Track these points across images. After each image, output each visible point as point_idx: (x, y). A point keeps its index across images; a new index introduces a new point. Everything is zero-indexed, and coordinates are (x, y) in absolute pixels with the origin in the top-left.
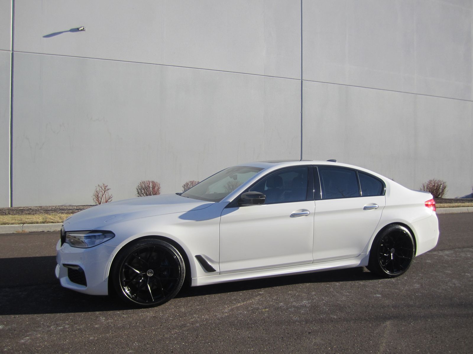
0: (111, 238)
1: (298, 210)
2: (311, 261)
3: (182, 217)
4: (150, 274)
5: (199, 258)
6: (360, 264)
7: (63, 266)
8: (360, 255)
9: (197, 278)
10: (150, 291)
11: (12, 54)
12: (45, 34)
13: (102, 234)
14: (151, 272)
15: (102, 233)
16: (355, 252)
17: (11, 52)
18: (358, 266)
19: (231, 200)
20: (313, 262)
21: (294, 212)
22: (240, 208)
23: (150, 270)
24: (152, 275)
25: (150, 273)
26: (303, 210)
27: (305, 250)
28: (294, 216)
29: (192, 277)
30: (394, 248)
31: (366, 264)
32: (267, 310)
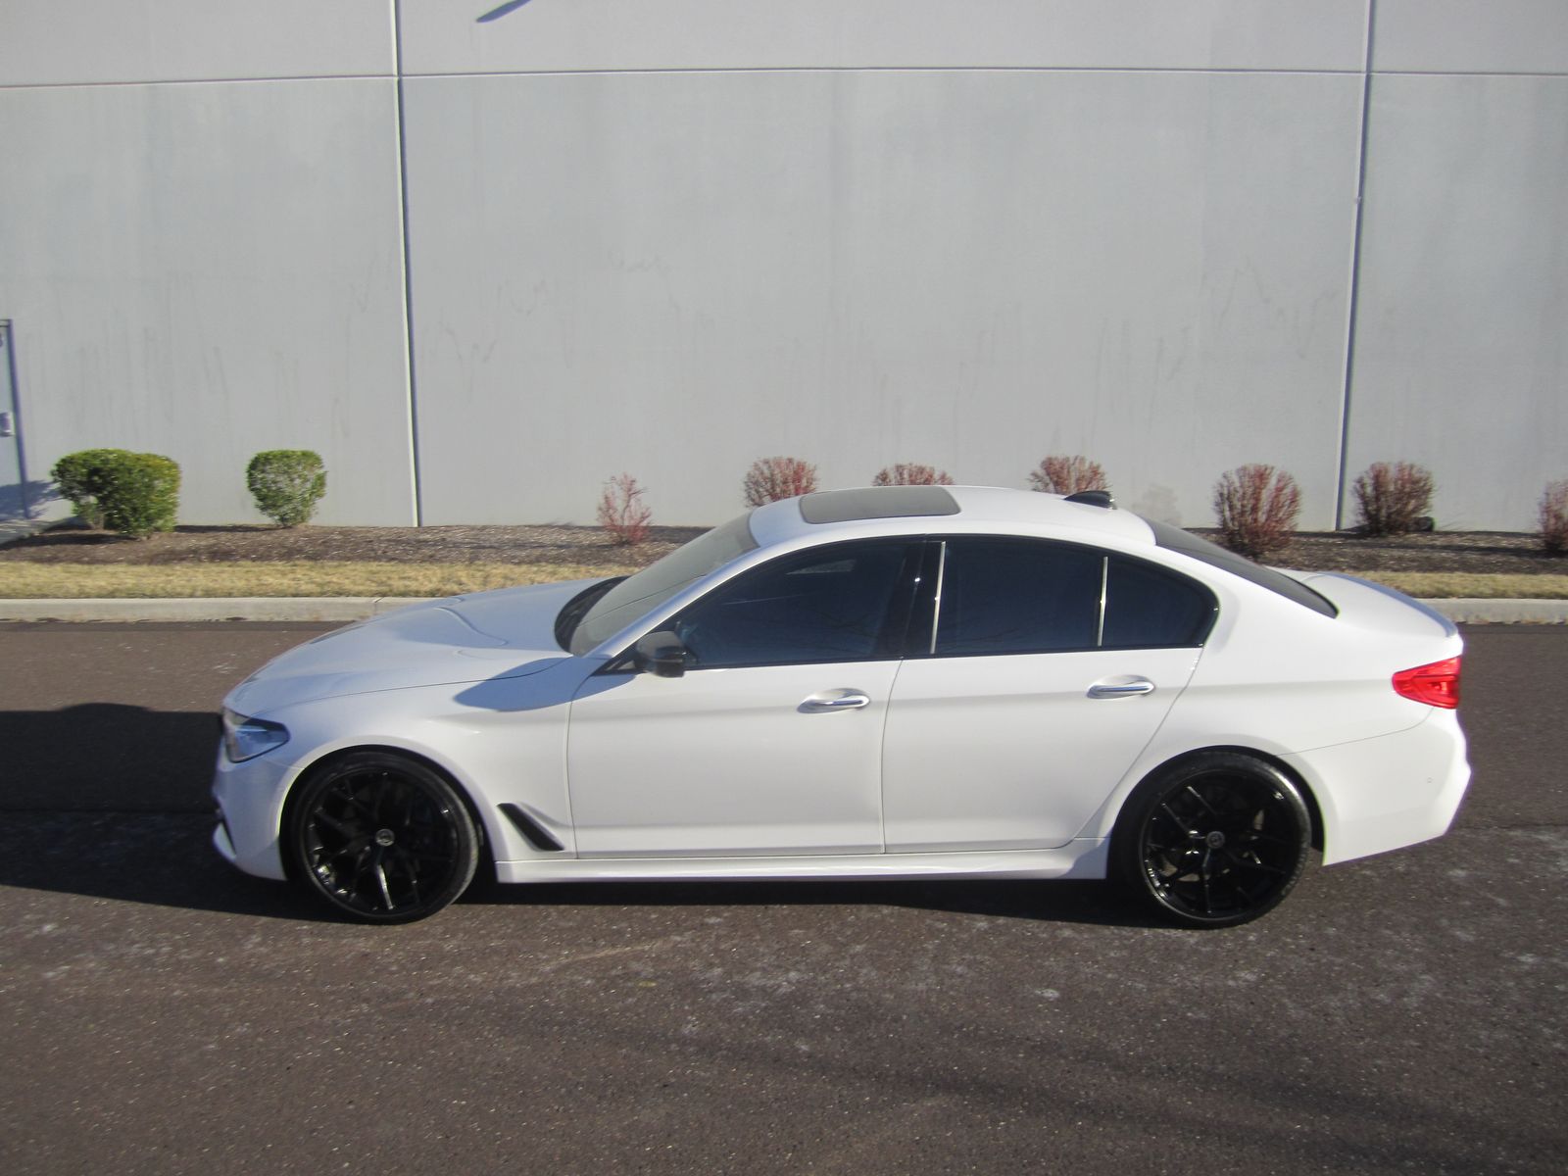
0: (278, 744)
1: (829, 692)
2: (879, 846)
3: (464, 698)
4: (384, 839)
5: (510, 810)
6: (1071, 871)
8: (1072, 844)
9: (511, 864)
10: (384, 886)
11: (400, 83)
12: (483, 11)
13: (264, 730)
14: (386, 835)
15: (265, 728)
16: (1054, 832)
17: (396, 79)
18: (1067, 877)
19: (614, 653)
20: (889, 850)
21: (815, 697)
23: (384, 831)
24: (390, 843)
26: (849, 692)
27: (852, 811)
28: (811, 707)
29: (495, 859)
30: (1222, 832)
31: (1098, 874)
32: (652, 985)
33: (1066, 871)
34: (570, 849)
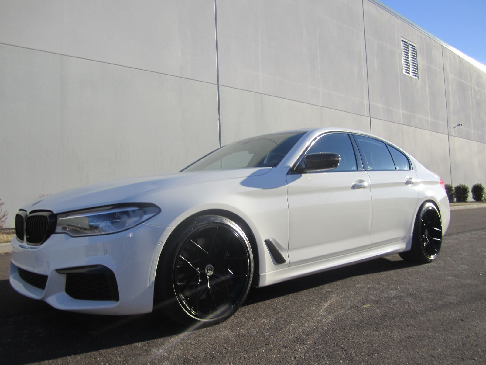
1: (357, 181)
3: (244, 183)
4: (209, 272)
5: (268, 243)
8: (406, 237)
9: (265, 274)
14: (210, 268)
15: (138, 207)
18: (404, 251)
19: (291, 164)
20: (371, 246)
22: (303, 175)
23: (209, 266)
24: (212, 273)
25: (210, 270)
26: (361, 181)
27: (365, 232)
28: (354, 187)
29: (260, 273)
30: (427, 229)
31: (409, 248)
32: (368, 305)
33: (404, 248)
34: (288, 262)
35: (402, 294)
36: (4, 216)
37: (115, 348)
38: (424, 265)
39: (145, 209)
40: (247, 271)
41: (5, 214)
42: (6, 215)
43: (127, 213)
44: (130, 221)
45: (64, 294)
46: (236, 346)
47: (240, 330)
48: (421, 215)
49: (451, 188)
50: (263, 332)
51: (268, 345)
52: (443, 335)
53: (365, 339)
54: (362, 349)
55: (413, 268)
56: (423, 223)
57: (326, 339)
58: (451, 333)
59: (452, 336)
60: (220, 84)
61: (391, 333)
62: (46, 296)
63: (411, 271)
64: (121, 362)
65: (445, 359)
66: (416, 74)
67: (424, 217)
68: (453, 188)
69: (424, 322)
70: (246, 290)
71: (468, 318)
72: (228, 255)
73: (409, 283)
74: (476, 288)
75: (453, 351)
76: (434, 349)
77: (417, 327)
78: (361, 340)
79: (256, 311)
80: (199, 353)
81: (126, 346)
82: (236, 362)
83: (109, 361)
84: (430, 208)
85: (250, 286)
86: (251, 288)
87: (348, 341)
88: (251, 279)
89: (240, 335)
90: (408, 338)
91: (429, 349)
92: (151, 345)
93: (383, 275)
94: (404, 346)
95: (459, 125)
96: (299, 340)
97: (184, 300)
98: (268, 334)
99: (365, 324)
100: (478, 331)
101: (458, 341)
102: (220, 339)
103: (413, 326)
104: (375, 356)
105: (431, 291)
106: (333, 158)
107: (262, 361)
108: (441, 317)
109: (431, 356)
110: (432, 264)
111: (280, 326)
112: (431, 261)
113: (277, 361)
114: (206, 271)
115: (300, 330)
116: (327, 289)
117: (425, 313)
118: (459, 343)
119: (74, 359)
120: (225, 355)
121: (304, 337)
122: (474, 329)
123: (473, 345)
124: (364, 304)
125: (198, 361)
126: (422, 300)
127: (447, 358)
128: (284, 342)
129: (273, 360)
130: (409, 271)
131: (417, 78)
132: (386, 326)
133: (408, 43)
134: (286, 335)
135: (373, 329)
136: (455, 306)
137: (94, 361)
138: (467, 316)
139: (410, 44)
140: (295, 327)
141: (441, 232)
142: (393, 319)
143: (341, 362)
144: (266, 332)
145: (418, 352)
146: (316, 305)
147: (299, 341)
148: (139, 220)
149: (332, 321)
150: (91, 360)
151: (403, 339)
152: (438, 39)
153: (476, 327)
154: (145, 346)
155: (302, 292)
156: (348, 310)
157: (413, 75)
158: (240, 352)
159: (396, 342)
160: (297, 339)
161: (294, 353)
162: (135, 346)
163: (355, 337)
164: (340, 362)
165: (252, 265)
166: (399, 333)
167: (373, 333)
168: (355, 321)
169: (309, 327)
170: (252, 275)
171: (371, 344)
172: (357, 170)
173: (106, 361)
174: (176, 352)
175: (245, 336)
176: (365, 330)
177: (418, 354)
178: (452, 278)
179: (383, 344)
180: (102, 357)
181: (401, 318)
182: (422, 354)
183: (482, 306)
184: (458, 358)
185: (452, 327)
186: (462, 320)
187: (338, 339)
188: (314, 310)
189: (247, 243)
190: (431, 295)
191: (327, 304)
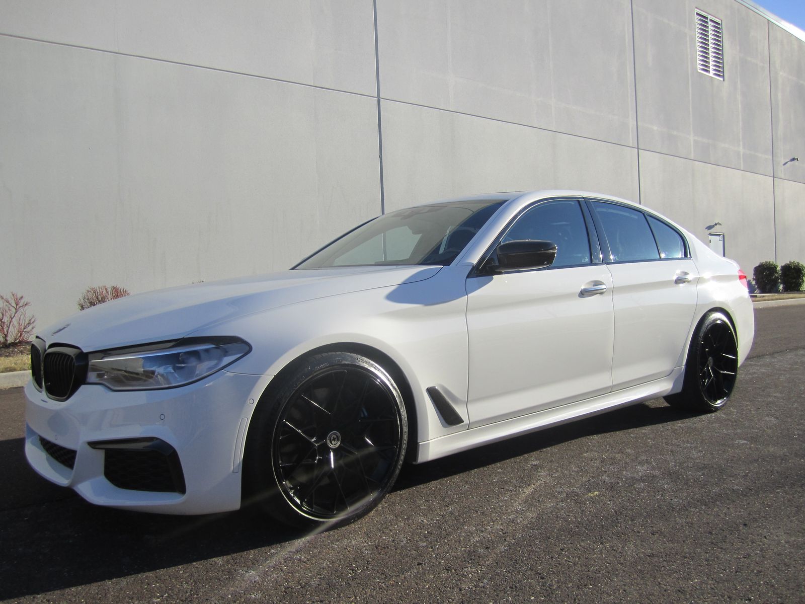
0: (241, 355)
1: (588, 283)
2: (609, 387)
3: (394, 297)
4: (333, 442)
5: (433, 393)
7: (88, 447)
8: (673, 372)
9: (429, 443)
13: (213, 346)
14: (335, 437)
18: (670, 393)
19: (475, 259)
20: (612, 390)
21: (583, 287)
22: (495, 277)
23: (333, 433)
25: (334, 440)
26: (597, 283)
27: (601, 366)
28: (583, 294)
29: (419, 442)
30: (712, 357)
31: (679, 389)
32: (597, 493)
33: (670, 390)
34: (466, 421)
35: (656, 473)
36: (29, 323)
37: (180, 567)
38: (703, 417)
39: (225, 346)
40: (397, 440)
41: (30, 320)
42: (33, 323)
43: (196, 354)
44: (202, 368)
45: (102, 478)
46: (370, 567)
47: (381, 537)
48: (701, 334)
49: (775, 267)
50: (417, 541)
51: (421, 564)
52: (707, 553)
53: (579, 558)
54: (570, 577)
55: (684, 423)
56: (704, 347)
57: (515, 556)
58: (722, 548)
59: (722, 555)
60: (381, 96)
61: (623, 547)
62: (76, 481)
63: (680, 427)
64: (187, 592)
65: (702, 597)
66: (720, 72)
67: (706, 338)
68: (779, 268)
69: (682, 526)
70: (394, 471)
71: (756, 521)
72: (366, 414)
73: (672, 451)
74: (781, 463)
75: (718, 583)
76: (687, 578)
77: (667, 535)
78: (571, 558)
79: (412, 501)
80: (311, 577)
81: (198, 563)
82: (365, 596)
83: (170, 589)
84: (719, 322)
85: (401, 462)
86: (403, 466)
87: (550, 560)
88: (403, 452)
89: (379, 546)
90: (648, 556)
91: (678, 579)
92: (238, 561)
93: (632, 435)
94: (640, 571)
95: (793, 159)
96: (472, 557)
97: (291, 489)
98: (425, 544)
99: (584, 529)
100: (766, 546)
101: (730, 564)
102: (348, 553)
103: (661, 533)
104: (589, 588)
105: (705, 467)
106: (544, 250)
107: (407, 594)
108: (712, 518)
109: (679, 591)
110: (718, 414)
111: (446, 531)
112: (717, 409)
113: (430, 595)
114: (328, 442)
115: (477, 539)
116: (534, 461)
117: (687, 510)
118: (730, 568)
119: (116, 585)
120: (350, 582)
121: (481, 551)
122: (761, 542)
123: (753, 571)
124: (590, 491)
125: (306, 593)
126: (687, 484)
127: (706, 597)
128: (447, 560)
129: (425, 593)
130: (676, 428)
131: (722, 79)
132: (618, 535)
133: (707, 18)
134: (453, 546)
135: (595, 537)
136: (739, 497)
137: (146, 588)
138: (754, 516)
139: (711, 21)
140: (470, 532)
141: (736, 361)
142: (632, 520)
143: (533, 598)
144: (421, 540)
145: (660, 584)
146: (511, 491)
147: (471, 559)
148: (217, 364)
149: (531, 523)
150: (141, 587)
151: (640, 558)
152: (761, 9)
153: (765, 537)
154: (228, 562)
155: (493, 465)
156: (562, 501)
157: (715, 74)
158: (374, 578)
159: (628, 563)
160: (469, 555)
161: (459, 580)
162: (213, 563)
163: (563, 552)
164: (530, 598)
165: (406, 429)
166: (636, 546)
167: (594, 547)
168: (569, 523)
169: (492, 533)
170: (404, 446)
171: (586, 566)
172: (591, 263)
173: (165, 590)
174: (275, 576)
175: (388, 548)
176: (582, 540)
177: (660, 587)
178: (746, 442)
179: (606, 566)
180: (158, 583)
181: (645, 518)
182: (665, 587)
183: (784, 498)
184: (723, 597)
185: (726, 536)
186: (745, 525)
187: (535, 555)
188: (505, 500)
189: (395, 395)
190: (703, 474)
191: (528, 491)
